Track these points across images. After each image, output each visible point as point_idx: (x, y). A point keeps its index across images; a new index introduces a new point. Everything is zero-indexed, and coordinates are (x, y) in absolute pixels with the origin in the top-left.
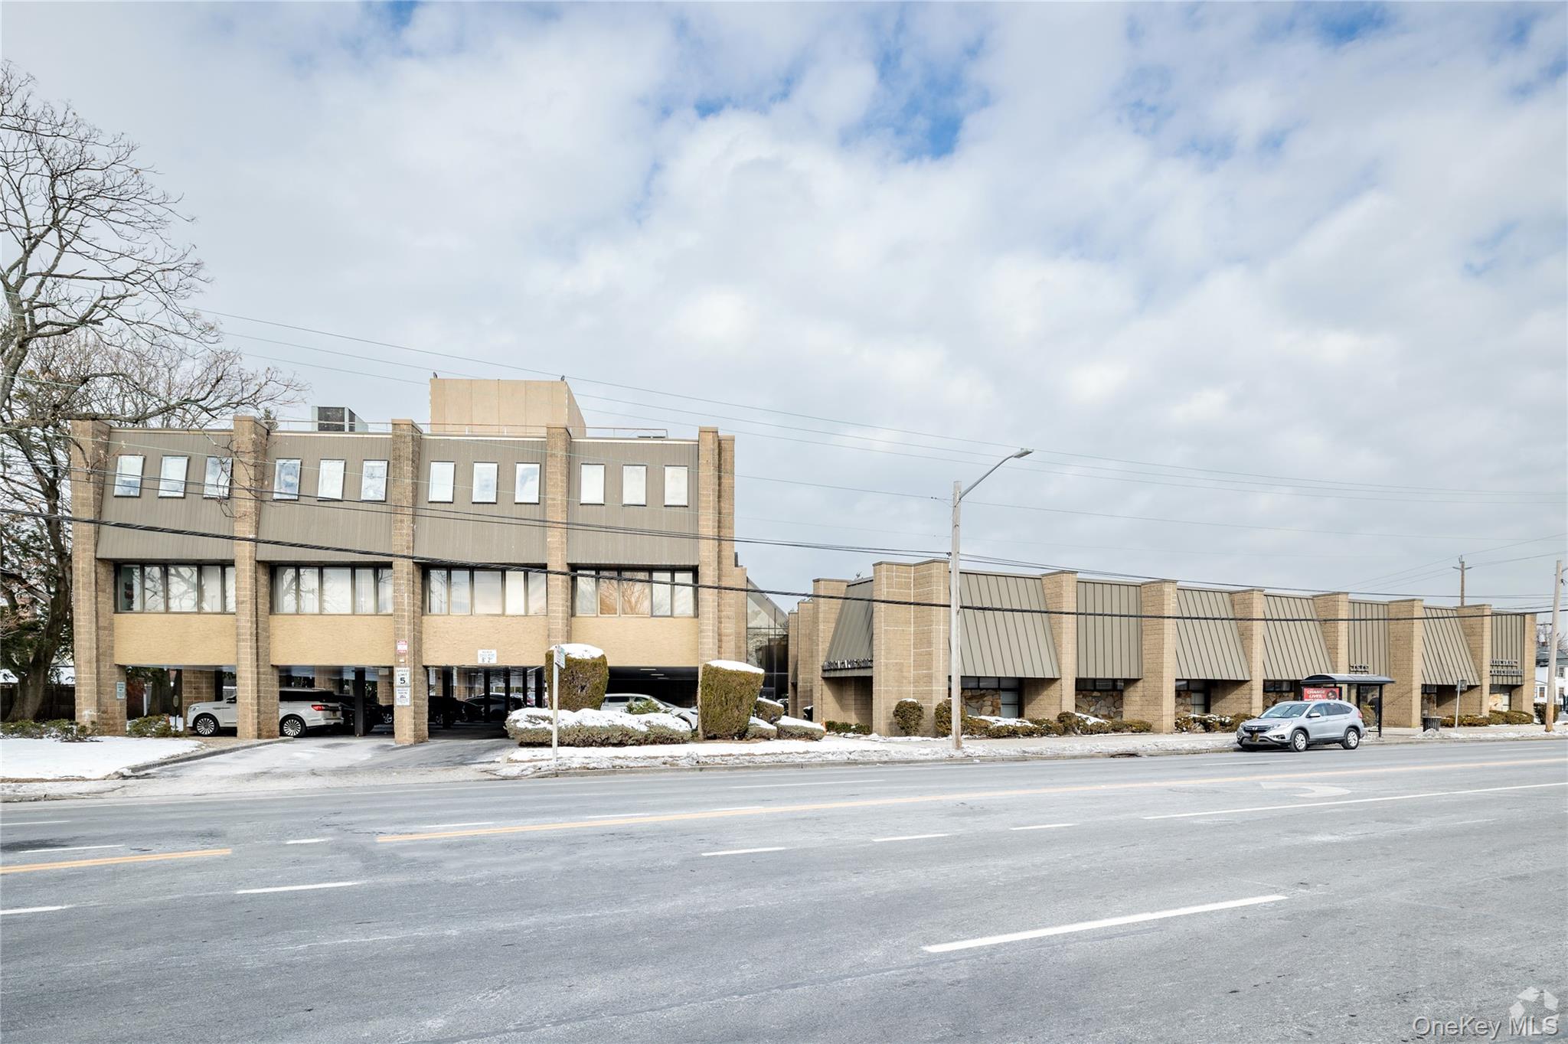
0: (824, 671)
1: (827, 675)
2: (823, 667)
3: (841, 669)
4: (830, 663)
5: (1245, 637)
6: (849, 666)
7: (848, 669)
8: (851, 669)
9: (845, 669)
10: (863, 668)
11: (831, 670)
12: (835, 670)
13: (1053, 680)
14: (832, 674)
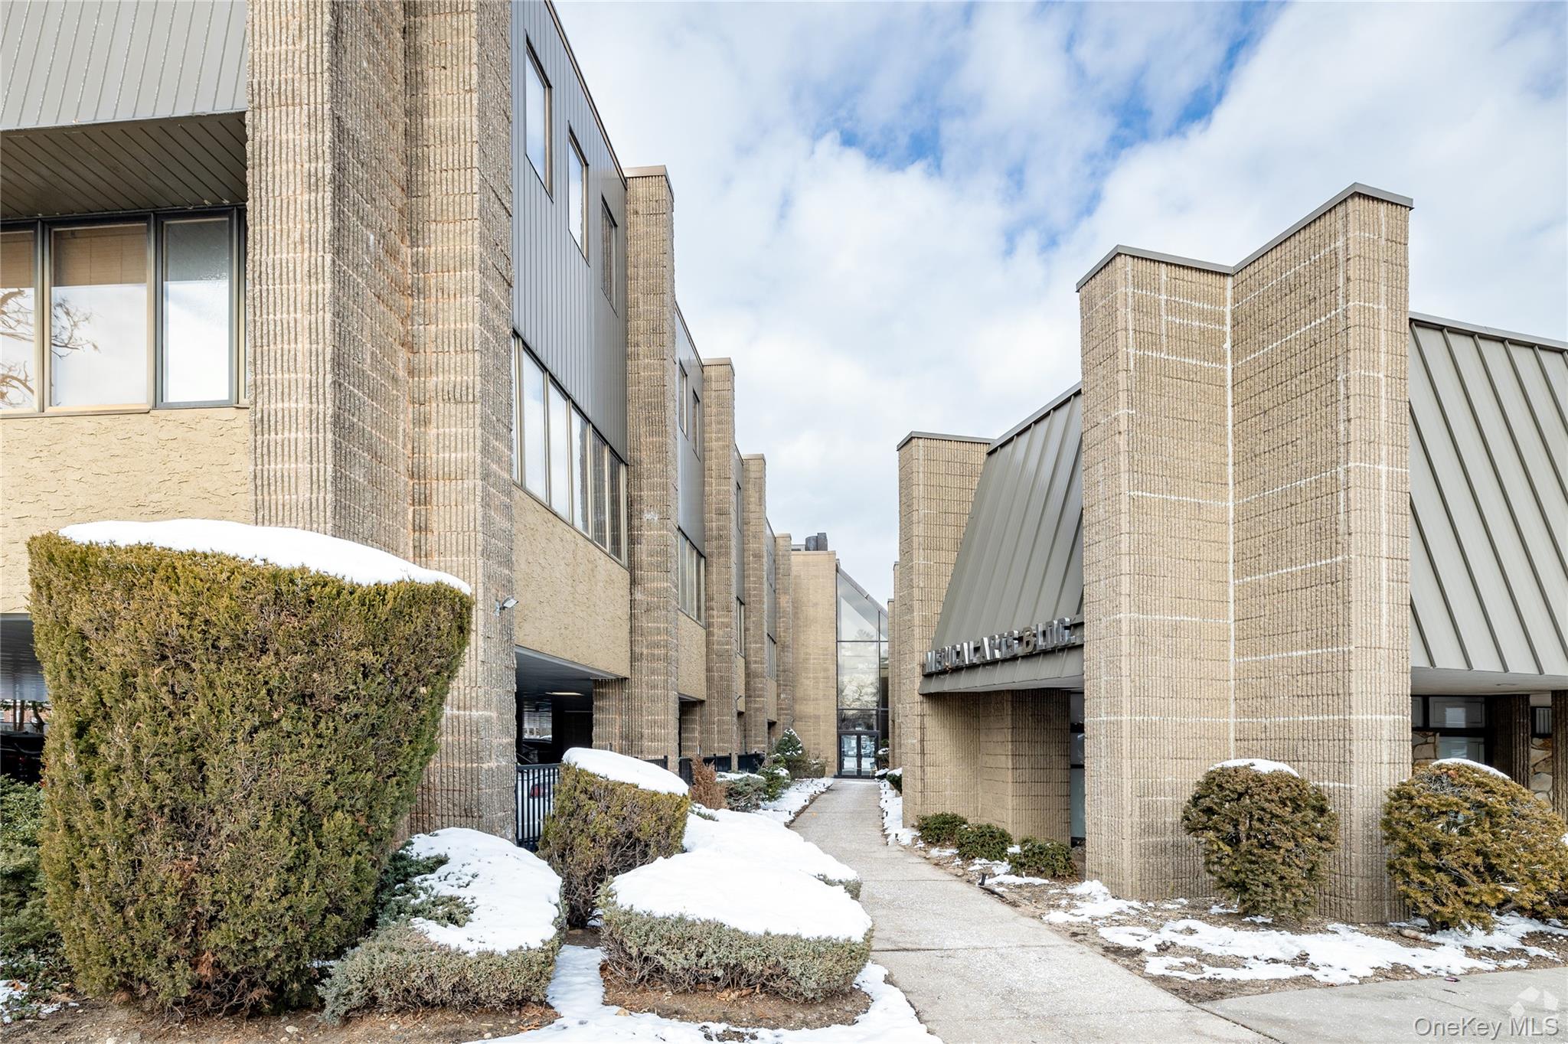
0: (928, 676)
1: (935, 686)
2: (923, 666)
3: (973, 667)
4: (941, 654)
6: (998, 654)
7: (994, 662)
8: (1004, 661)
9: (986, 664)
10: (1046, 653)
11: (943, 672)
12: (957, 670)
14: (948, 685)
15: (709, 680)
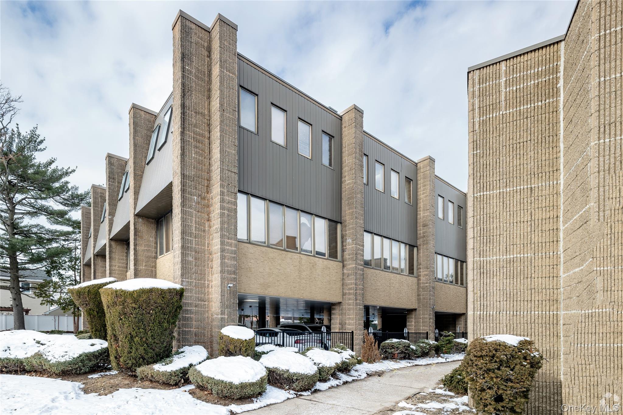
15: (419, 300)
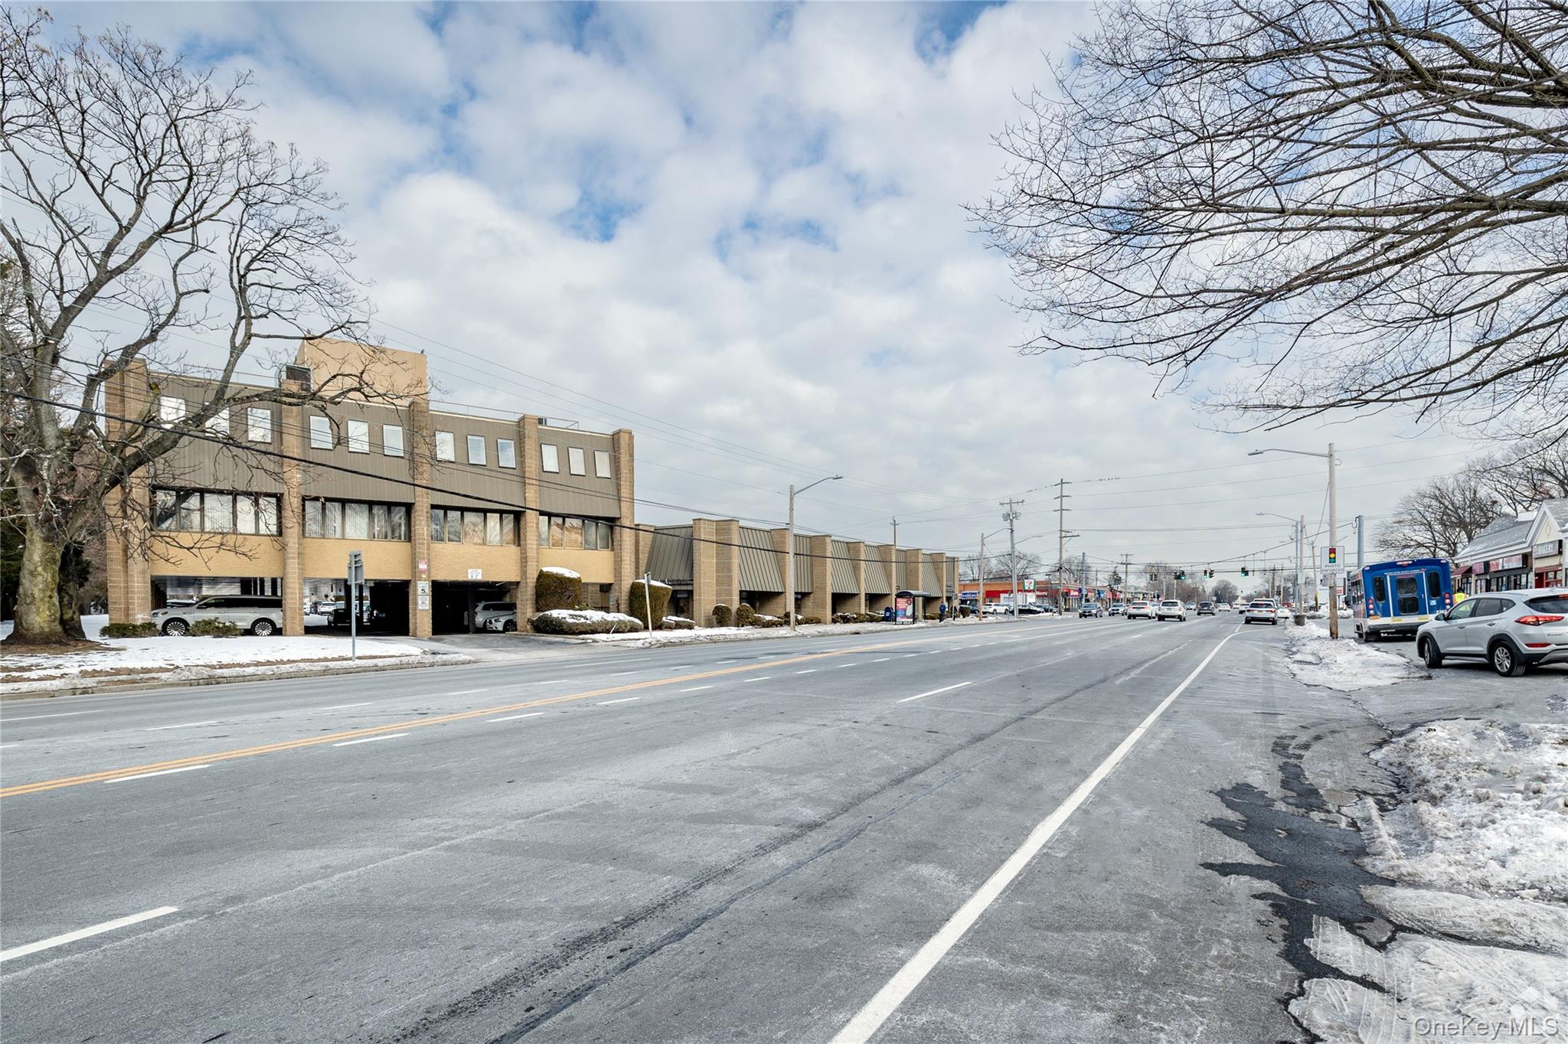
5: (856, 569)
10: (683, 584)
13: (779, 594)
